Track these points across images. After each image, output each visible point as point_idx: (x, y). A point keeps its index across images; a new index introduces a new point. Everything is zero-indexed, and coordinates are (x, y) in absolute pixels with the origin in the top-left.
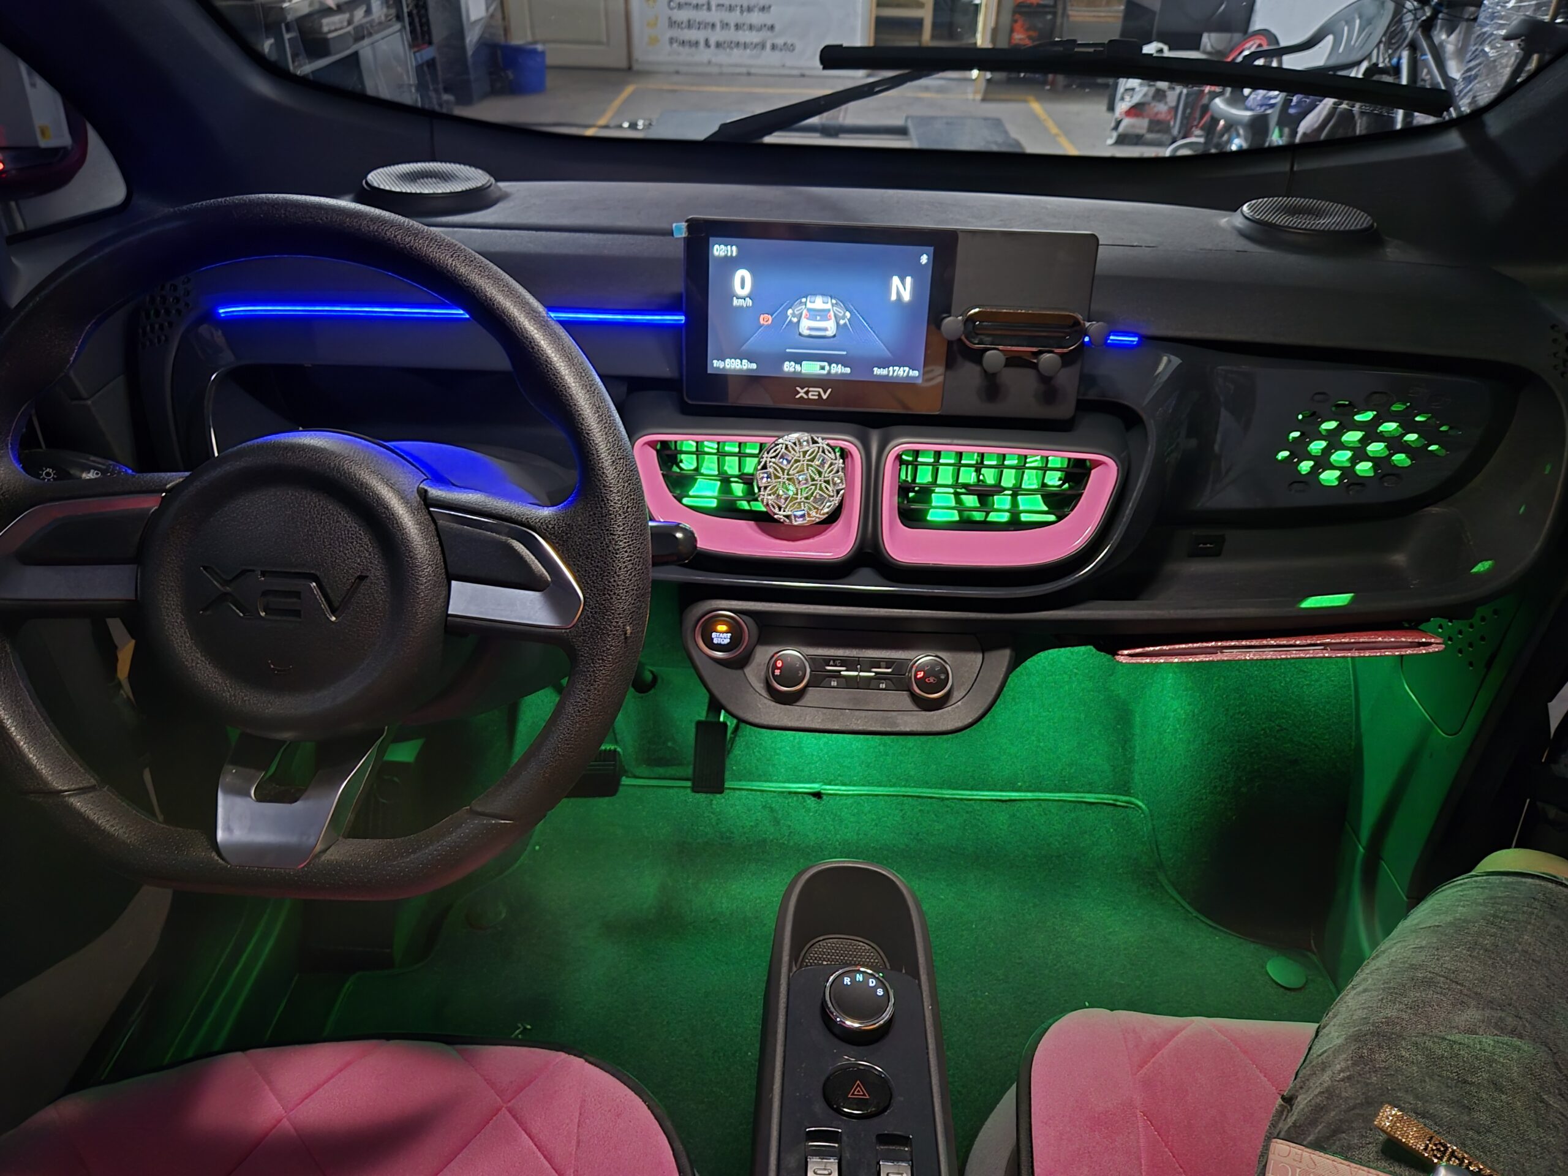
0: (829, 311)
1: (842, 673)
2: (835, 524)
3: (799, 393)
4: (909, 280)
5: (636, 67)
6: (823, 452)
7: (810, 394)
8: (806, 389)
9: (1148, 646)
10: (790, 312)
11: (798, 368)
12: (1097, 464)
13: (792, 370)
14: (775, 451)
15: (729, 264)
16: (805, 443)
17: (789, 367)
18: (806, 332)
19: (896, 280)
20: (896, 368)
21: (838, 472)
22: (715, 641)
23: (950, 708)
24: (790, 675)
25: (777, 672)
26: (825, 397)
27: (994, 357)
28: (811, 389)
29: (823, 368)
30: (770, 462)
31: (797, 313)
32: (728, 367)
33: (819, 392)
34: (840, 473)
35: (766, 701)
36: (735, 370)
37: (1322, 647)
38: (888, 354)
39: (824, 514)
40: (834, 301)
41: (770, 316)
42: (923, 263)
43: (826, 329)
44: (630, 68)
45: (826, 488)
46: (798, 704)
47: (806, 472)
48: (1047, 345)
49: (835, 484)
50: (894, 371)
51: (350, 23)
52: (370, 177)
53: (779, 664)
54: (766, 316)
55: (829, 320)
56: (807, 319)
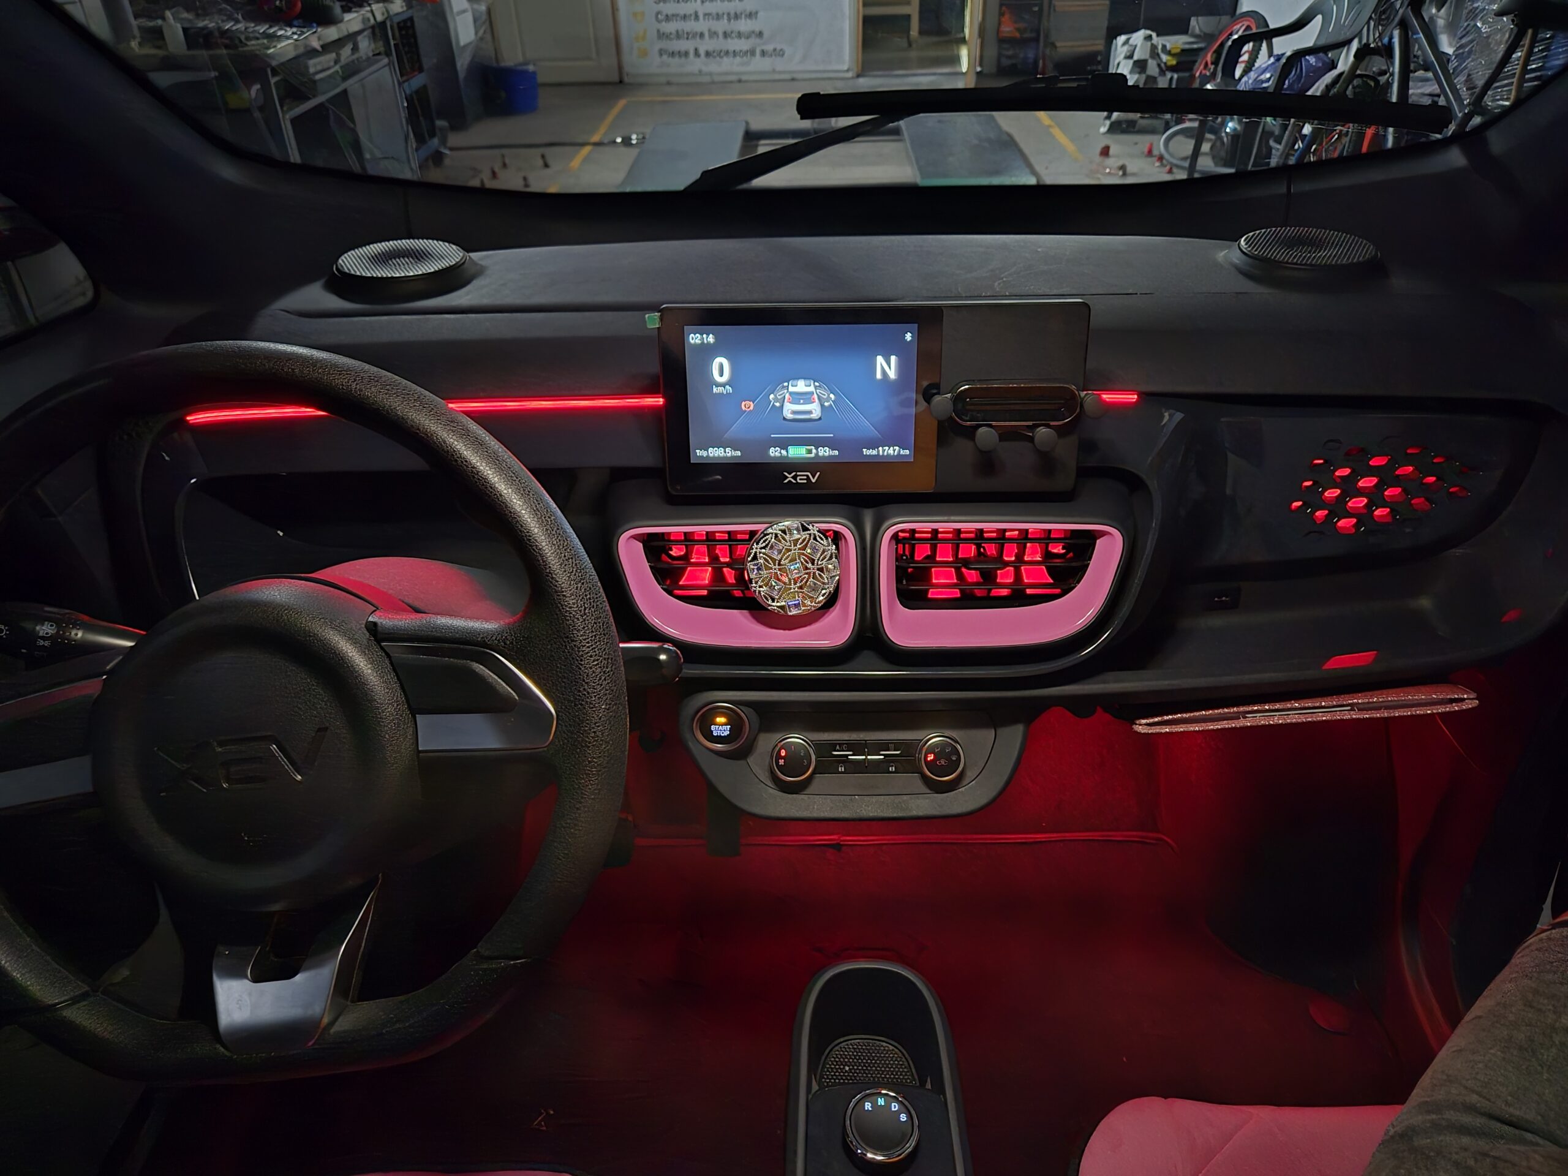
0: (812, 393)
1: (850, 757)
2: (831, 609)
3: (787, 477)
4: (893, 358)
5: (626, 79)
6: (815, 539)
7: (798, 478)
8: (794, 473)
9: (1167, 715)
10: (772, 396)
11: (784, 452)
12: (1103, 534)
13: (777, 454)
14: (764, 542)
15: (707, 353)
16: (795, 532)
17: (774, 452)
18: (790, 416)
19: (880, 359)
20: (887, 448)
21: (831, 558)
22: (715, 734)
23: (963, 789)
24: (794, 763)
25: (781, 762)
26: (814, 481)
27: (985, 434)
28: (798, 473)
29: (810, 452)
30: (760, 553)
31: (779, 397)
32: (711, 455)
33: (807, 476)
34: (834, 559)
35: (771, 791)
36: (719, 457)
37: (1349, 708)
38: (875, 433)
39: (819, 603)
40: (817, 384)
41: (751, 403)
42: (908, 340)
43: (810, 412)
44: (621, 82)
45: (819, 575)
46: (805, 793)
47: (798, 561)
48: (1043, 417)
49: (828, 570)
50: (884, 451)
51: (336, 62)
52: (340, 261)
53: (783, 753)
54: (747, 402)
55: (813, 402)
56: (791, 403)
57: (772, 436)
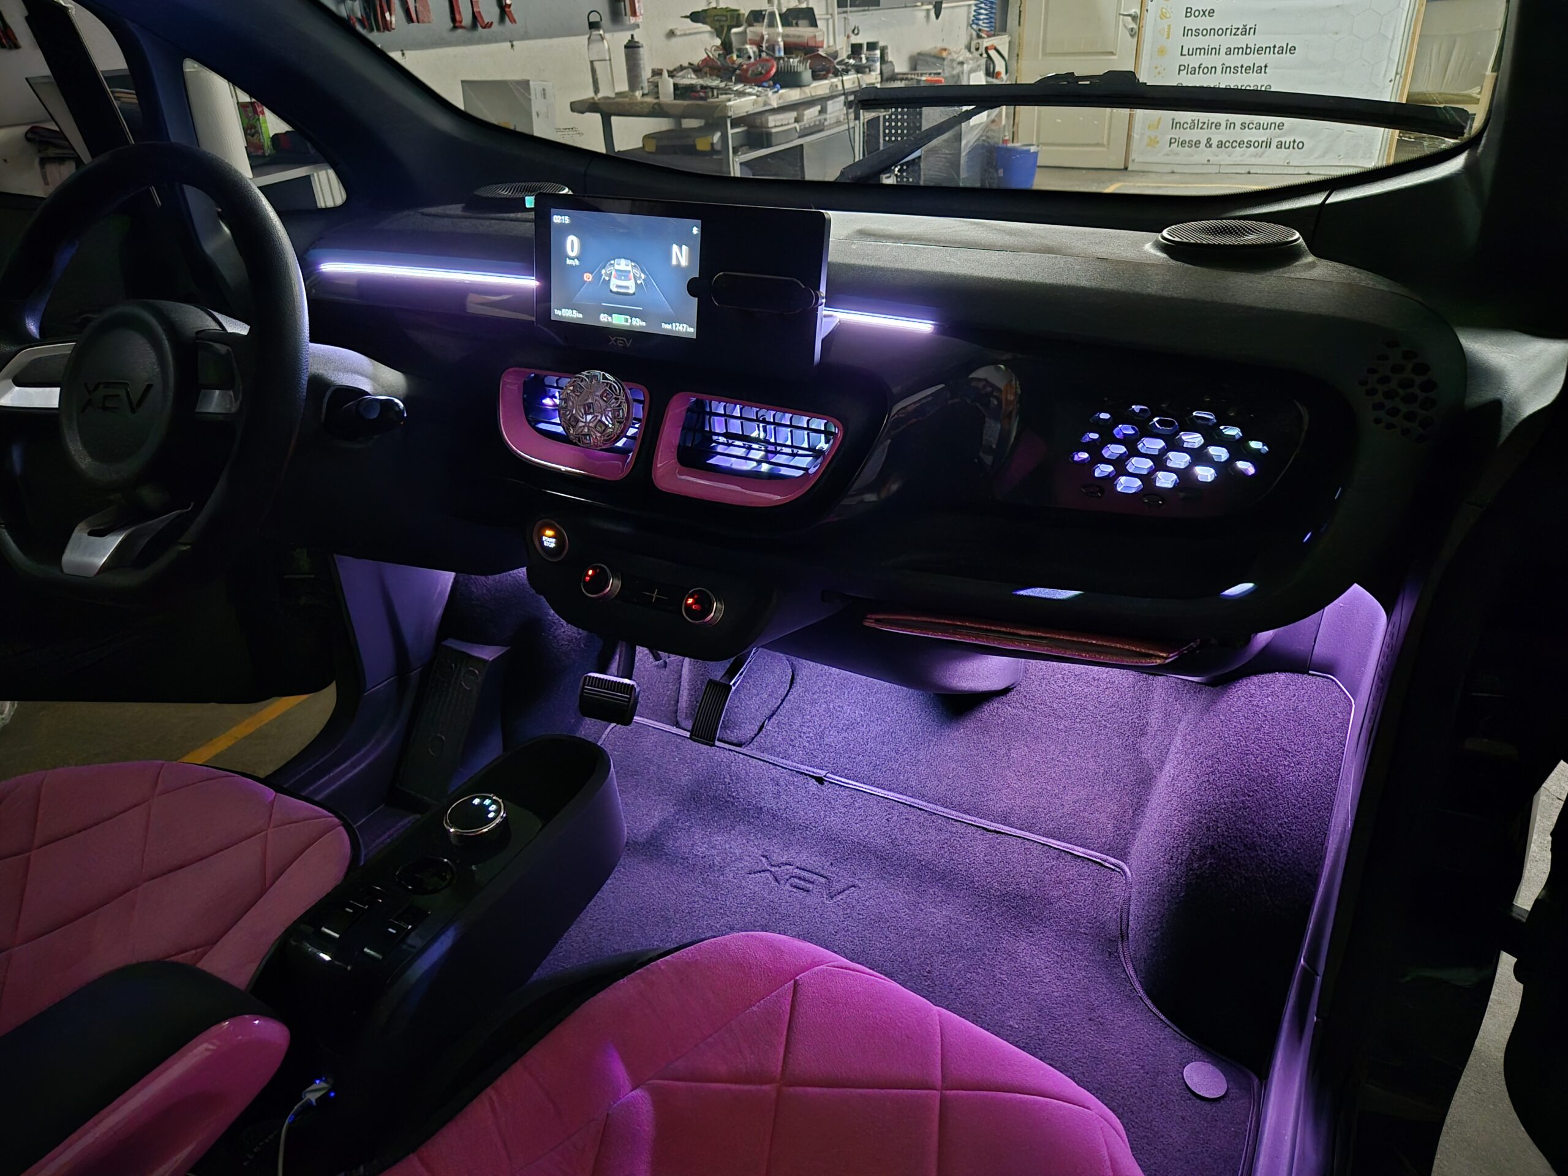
0: (630, 271)
3: (611, 340)
4: (685, 248)
7: (618, 341)
8: (615, 337)
10: (603, 271)
11: (610, 318)
13: (605, 320)
15: (566, 230)
17: (604, 318)
18: (614, 289)
19: (675, 248)
20: (678, 324)
22: (545, 544)
26: (628, 345)
28: (618, 338)
29: (627, 321)
30: (568, 390)
31: (608, 272)
32: (564, 315)
33: (625, 341)
36: (569, 318)
38: (670, 311)
40: (633, 264)
41: (590, 274)
42: (694, 234)
43: (627, 288)
44: (1126, 169)
50: (676, 326)
51: (797, 121)
54: (588, 274)
55: (630, 279)
56: (615, 278)
57: (603, 304)
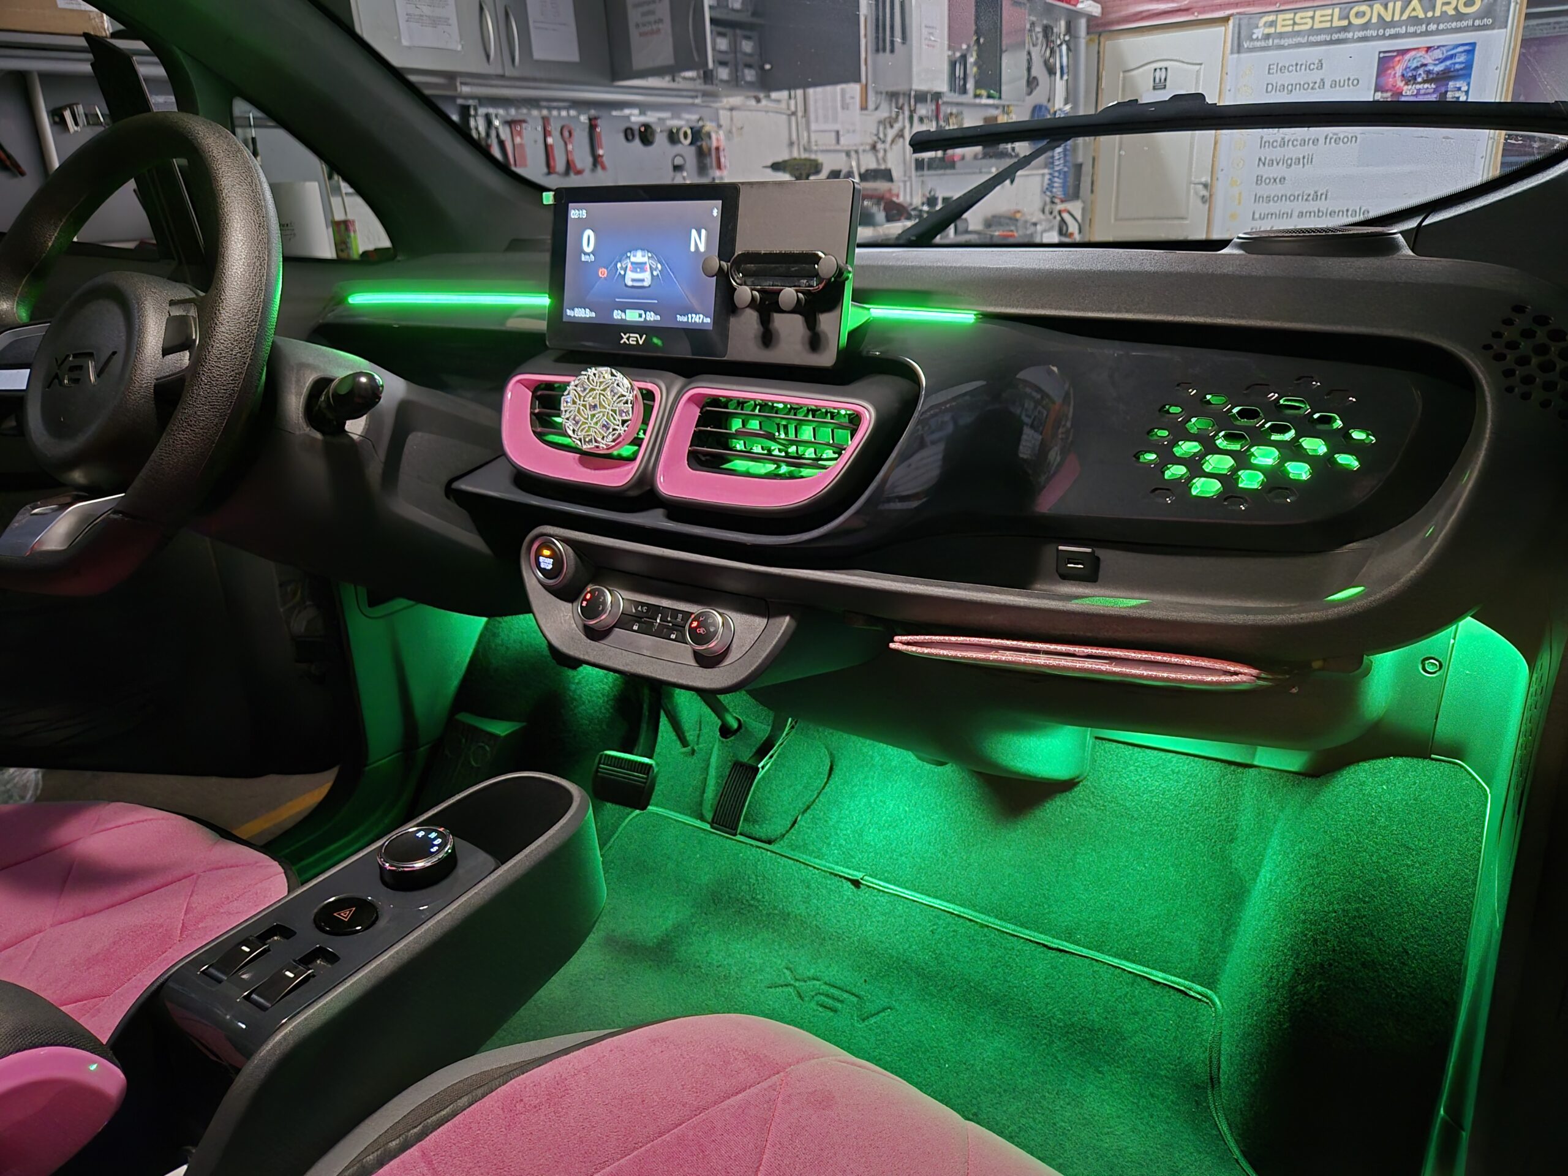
0: (645, 263)
1: (644, 618)
3: (622, 338)
4: (703, 232)
6: (616, 383)
7: (631, 339)
10: (619, 265)
11: (623, 315)
12: (860, 417)
15: (584, 224)
16: (603, 376)
17: (617, 315)
18: (630, 283)
19: (694, 232)
20: (694, 315)
22: (542, 566)
23: (722, 669)
25: (584, 604)
26: (641, 342)
27: (743, 292)
28: (631, 335)
29: (640, 316)
30: (573, 390)
31: (624, 266)
32: (576, 315)
33: (637, 338)
34: (629, 404)
35: (581, 636)
36: (581, 318)
38: (683, 299)
40: (650, 255)
41: (606, 270)
42: (714, 216)
43: (643, 280)
45: (613, 416)
46: (602, 641)
50: (692, 318)
53: (588, 596)
54: (603, 269)
55: (645, 271)
56: (632, 271)
57: (617, 300)
